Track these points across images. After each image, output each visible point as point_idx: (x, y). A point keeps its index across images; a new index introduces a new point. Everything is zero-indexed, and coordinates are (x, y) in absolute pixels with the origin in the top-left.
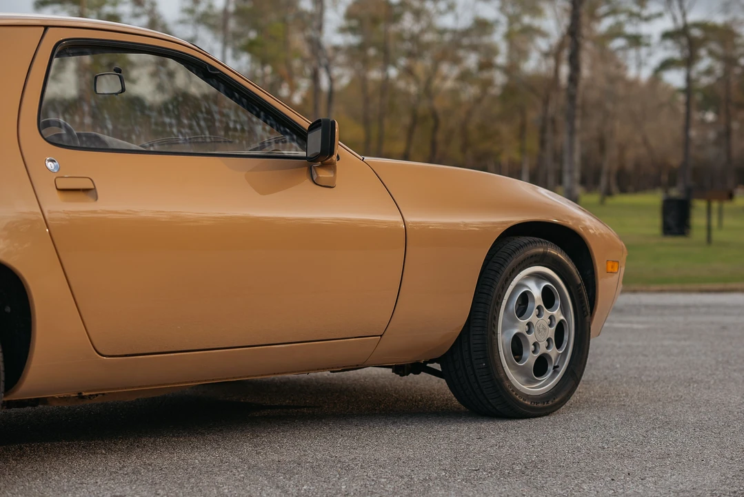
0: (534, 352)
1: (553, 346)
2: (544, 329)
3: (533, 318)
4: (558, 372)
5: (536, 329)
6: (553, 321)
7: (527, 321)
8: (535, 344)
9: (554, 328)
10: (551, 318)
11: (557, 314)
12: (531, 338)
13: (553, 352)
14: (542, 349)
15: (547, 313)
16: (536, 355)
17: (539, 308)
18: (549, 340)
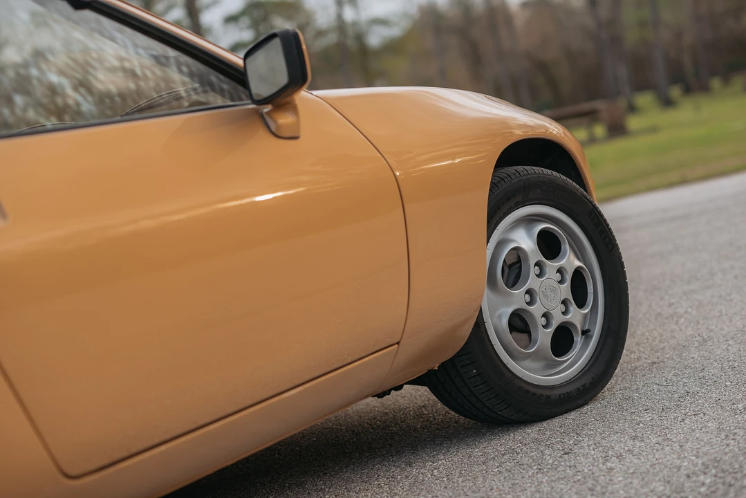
0: (545, 327)
1: (573, 307)
2: (554, 290)
3: (532, 282)
4: (592, 337)
5: (541, 293)
6: (565, 273)
7: (525, 288)
8: (545, 315)
9: (568, 283)
10: (560, 271)
11: (570, 261)
12: (537, 310)
13: (576, 316)
14: (558, 319)
15: (551, 266)
16: (551, 330)
17: (538, 264)
18: (564, 302)
